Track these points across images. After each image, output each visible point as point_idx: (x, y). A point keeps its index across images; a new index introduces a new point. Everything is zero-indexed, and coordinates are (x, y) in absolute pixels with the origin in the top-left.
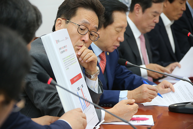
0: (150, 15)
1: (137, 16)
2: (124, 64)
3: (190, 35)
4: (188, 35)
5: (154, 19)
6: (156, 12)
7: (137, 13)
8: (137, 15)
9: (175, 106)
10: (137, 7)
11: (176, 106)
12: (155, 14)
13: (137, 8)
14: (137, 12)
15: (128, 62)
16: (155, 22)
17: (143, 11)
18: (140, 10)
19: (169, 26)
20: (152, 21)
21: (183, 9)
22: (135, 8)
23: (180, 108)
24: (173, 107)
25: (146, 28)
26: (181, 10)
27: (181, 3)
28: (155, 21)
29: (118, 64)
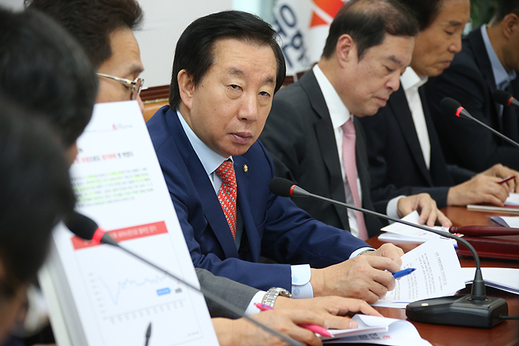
0: (378, 66)
1: (342, 67)
2: (287, 193)
3: (460, 114)
4: (458, 114)
5: (387, 77)
6: (392, 59)
7: (344, 60)
8: (343, 63)
9: (424, 305)
10: (344, 42)
11: (427, 305)
12: (390, 64)
13: (344, 47)
14: (343, 56)
15: (296, 188)
16: (390, 88)
17: (360, 55)
18: (353, 52)
19: (416, 89)
20: (382, 82)
21: (453, 48)
22: (340, 44)
23: (435, 310)
24: (420, 309)
25: (365, 100)
26: (449, 50)
27: (450, 33)
28: (389, 84)
29: (273, 195)
